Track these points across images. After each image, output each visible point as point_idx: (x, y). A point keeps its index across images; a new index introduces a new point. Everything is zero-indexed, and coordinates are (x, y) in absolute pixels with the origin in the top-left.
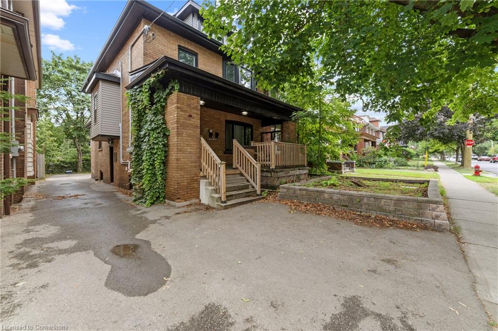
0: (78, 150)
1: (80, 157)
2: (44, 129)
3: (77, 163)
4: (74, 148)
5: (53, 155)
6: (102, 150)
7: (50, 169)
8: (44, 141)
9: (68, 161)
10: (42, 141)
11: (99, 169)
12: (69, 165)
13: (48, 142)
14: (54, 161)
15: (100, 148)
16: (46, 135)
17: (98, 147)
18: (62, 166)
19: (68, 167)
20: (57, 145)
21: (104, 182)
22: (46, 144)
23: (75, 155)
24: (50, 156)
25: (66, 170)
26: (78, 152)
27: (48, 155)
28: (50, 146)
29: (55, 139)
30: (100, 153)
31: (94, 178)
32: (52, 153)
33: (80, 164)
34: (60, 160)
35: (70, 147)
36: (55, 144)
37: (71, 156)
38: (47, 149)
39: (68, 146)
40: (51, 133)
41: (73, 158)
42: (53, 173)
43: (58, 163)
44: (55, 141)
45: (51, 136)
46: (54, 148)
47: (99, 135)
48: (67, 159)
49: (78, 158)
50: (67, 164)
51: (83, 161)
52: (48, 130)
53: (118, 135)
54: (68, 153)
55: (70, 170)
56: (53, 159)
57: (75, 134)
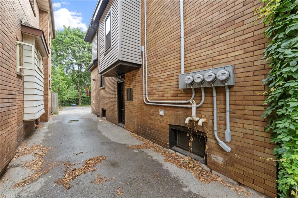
0: (79, 91)
1: (80, 95)
2: (59, 75)
3: (78, 99)
4: (76, 90)
5: (64, 94)
6: (105, 88)
7: (63, 103)
8: (59, 84)
9: (73, 98)
10: (57, 83)
11: (102, 106)
12: (74, 101)
13: (61, 84)
14: (65, 98)
15: (101, 86)
16: (60, 79)
17: (99, 85)
18: (70, 101)
19: (73, 102)
20: (67, 86)
21: (107, 120)
22: (60, 85)
23: (77, 94)
24: (62, 94)
25: (72, 104)
26: (79, 92)
27: (60, 94)
28: (62, 87)
29: (66, 82)
30: (102, 92)
31: (96, 114)
32: (64, 92)
33: (80, 100)
34: (69, 97)
35: (74, 89)
36: (66, 86)
37: (75, 95)
38: (61, 89)
39: (73, 89)
40: (63, 77)
41: (76, 96)
42: (65, 106)
43: (68, 100)
44: (66, 84)
45: (63, 80)
46: (65, 89)
47: (119, 60)
48: (72, 96)
49: (79, 96)
50: (72, 100)
51: (82, 98)
52: (61, 76)
53: (140, 63)
54: (73, 93)
55: (74, 104)
56: (64, 97)
57: (78, 79)
